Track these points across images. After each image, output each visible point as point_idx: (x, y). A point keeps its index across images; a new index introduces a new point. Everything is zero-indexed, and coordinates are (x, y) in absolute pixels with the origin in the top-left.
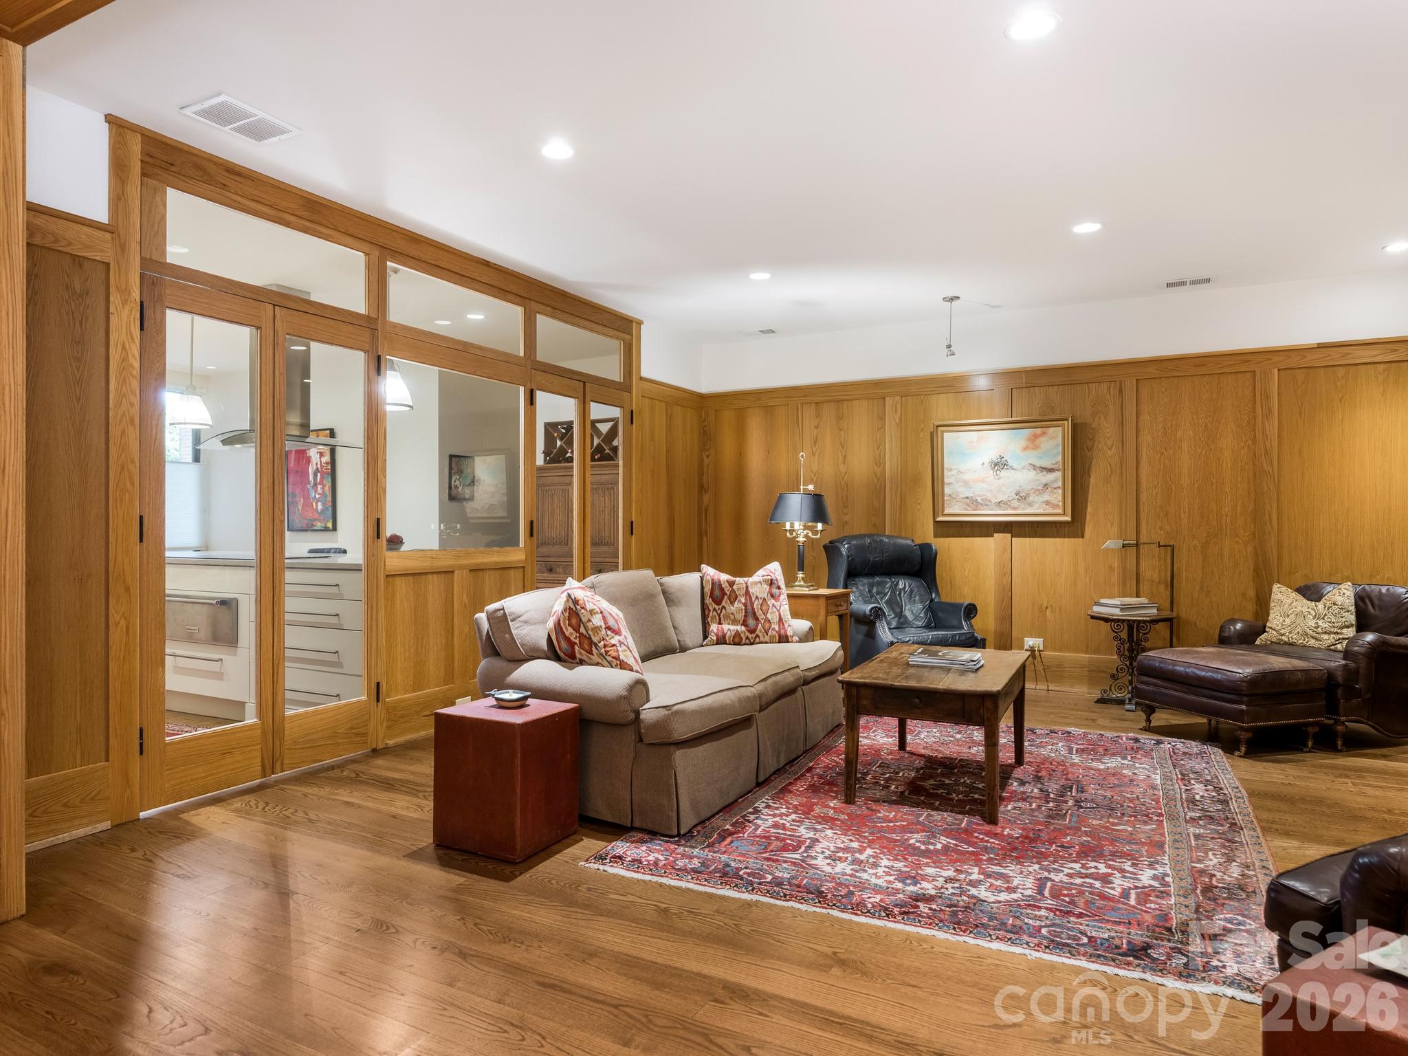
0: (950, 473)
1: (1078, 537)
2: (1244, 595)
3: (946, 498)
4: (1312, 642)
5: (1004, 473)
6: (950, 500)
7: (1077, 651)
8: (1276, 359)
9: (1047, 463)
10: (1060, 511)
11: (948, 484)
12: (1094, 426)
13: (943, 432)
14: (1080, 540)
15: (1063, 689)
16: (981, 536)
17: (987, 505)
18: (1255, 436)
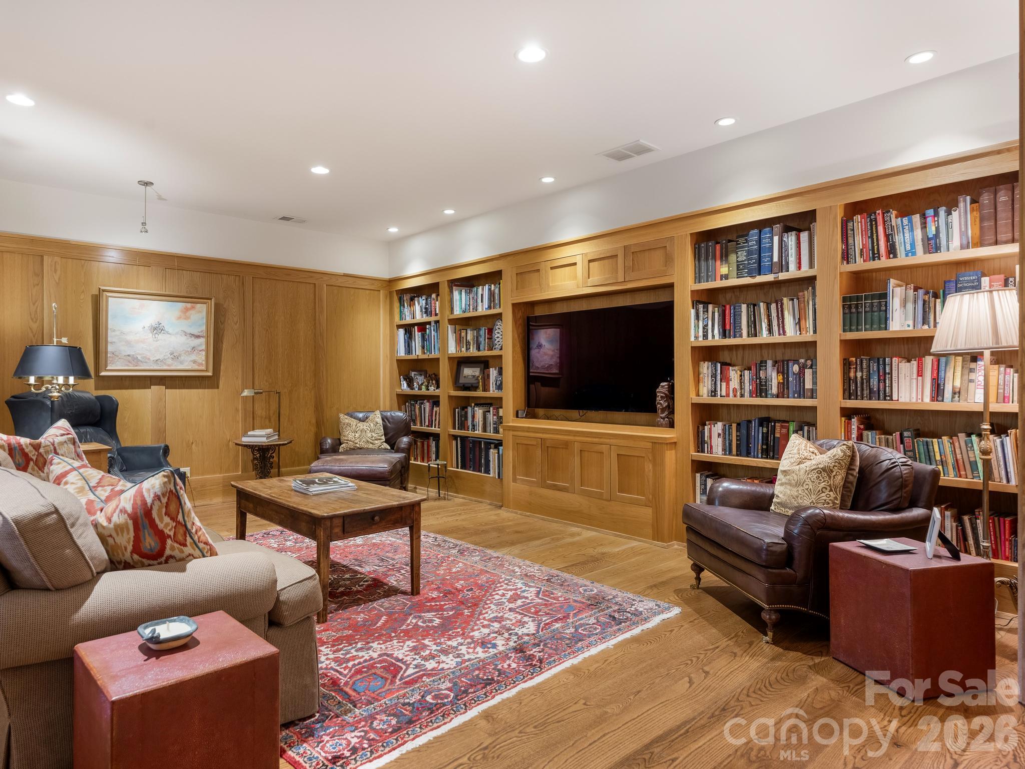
0: (113, 333)
1: (214, 388)
2: (310, 422)
3: (109, 355)
4: (371, 446)
5: (160, 336)
6: (112, 357)
7: (214, 473)
8: (325, 278)
9: (195, 331)
10: (204, 368)
11: (111, 343)
12: (225, 306)
13: (107, 297)
14: (216, 390)
15: (205, 503)
16: (139, 388)
17: (146, 362)
18: (315, 324)
